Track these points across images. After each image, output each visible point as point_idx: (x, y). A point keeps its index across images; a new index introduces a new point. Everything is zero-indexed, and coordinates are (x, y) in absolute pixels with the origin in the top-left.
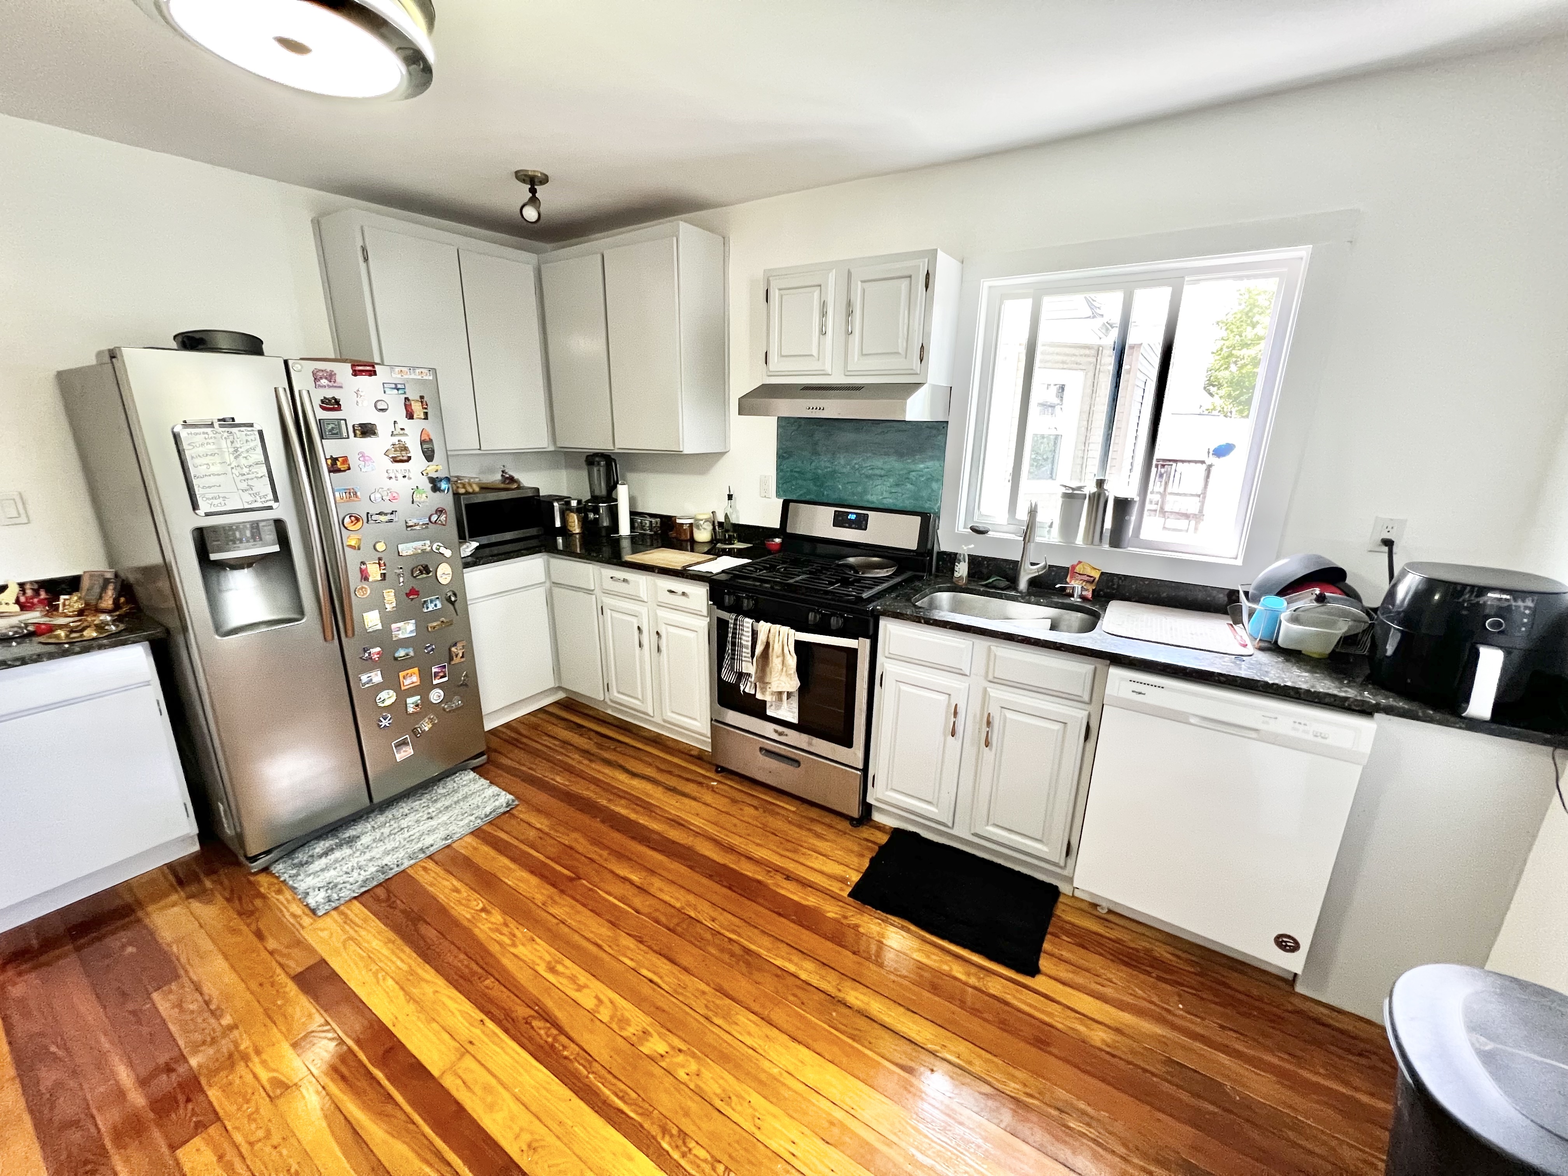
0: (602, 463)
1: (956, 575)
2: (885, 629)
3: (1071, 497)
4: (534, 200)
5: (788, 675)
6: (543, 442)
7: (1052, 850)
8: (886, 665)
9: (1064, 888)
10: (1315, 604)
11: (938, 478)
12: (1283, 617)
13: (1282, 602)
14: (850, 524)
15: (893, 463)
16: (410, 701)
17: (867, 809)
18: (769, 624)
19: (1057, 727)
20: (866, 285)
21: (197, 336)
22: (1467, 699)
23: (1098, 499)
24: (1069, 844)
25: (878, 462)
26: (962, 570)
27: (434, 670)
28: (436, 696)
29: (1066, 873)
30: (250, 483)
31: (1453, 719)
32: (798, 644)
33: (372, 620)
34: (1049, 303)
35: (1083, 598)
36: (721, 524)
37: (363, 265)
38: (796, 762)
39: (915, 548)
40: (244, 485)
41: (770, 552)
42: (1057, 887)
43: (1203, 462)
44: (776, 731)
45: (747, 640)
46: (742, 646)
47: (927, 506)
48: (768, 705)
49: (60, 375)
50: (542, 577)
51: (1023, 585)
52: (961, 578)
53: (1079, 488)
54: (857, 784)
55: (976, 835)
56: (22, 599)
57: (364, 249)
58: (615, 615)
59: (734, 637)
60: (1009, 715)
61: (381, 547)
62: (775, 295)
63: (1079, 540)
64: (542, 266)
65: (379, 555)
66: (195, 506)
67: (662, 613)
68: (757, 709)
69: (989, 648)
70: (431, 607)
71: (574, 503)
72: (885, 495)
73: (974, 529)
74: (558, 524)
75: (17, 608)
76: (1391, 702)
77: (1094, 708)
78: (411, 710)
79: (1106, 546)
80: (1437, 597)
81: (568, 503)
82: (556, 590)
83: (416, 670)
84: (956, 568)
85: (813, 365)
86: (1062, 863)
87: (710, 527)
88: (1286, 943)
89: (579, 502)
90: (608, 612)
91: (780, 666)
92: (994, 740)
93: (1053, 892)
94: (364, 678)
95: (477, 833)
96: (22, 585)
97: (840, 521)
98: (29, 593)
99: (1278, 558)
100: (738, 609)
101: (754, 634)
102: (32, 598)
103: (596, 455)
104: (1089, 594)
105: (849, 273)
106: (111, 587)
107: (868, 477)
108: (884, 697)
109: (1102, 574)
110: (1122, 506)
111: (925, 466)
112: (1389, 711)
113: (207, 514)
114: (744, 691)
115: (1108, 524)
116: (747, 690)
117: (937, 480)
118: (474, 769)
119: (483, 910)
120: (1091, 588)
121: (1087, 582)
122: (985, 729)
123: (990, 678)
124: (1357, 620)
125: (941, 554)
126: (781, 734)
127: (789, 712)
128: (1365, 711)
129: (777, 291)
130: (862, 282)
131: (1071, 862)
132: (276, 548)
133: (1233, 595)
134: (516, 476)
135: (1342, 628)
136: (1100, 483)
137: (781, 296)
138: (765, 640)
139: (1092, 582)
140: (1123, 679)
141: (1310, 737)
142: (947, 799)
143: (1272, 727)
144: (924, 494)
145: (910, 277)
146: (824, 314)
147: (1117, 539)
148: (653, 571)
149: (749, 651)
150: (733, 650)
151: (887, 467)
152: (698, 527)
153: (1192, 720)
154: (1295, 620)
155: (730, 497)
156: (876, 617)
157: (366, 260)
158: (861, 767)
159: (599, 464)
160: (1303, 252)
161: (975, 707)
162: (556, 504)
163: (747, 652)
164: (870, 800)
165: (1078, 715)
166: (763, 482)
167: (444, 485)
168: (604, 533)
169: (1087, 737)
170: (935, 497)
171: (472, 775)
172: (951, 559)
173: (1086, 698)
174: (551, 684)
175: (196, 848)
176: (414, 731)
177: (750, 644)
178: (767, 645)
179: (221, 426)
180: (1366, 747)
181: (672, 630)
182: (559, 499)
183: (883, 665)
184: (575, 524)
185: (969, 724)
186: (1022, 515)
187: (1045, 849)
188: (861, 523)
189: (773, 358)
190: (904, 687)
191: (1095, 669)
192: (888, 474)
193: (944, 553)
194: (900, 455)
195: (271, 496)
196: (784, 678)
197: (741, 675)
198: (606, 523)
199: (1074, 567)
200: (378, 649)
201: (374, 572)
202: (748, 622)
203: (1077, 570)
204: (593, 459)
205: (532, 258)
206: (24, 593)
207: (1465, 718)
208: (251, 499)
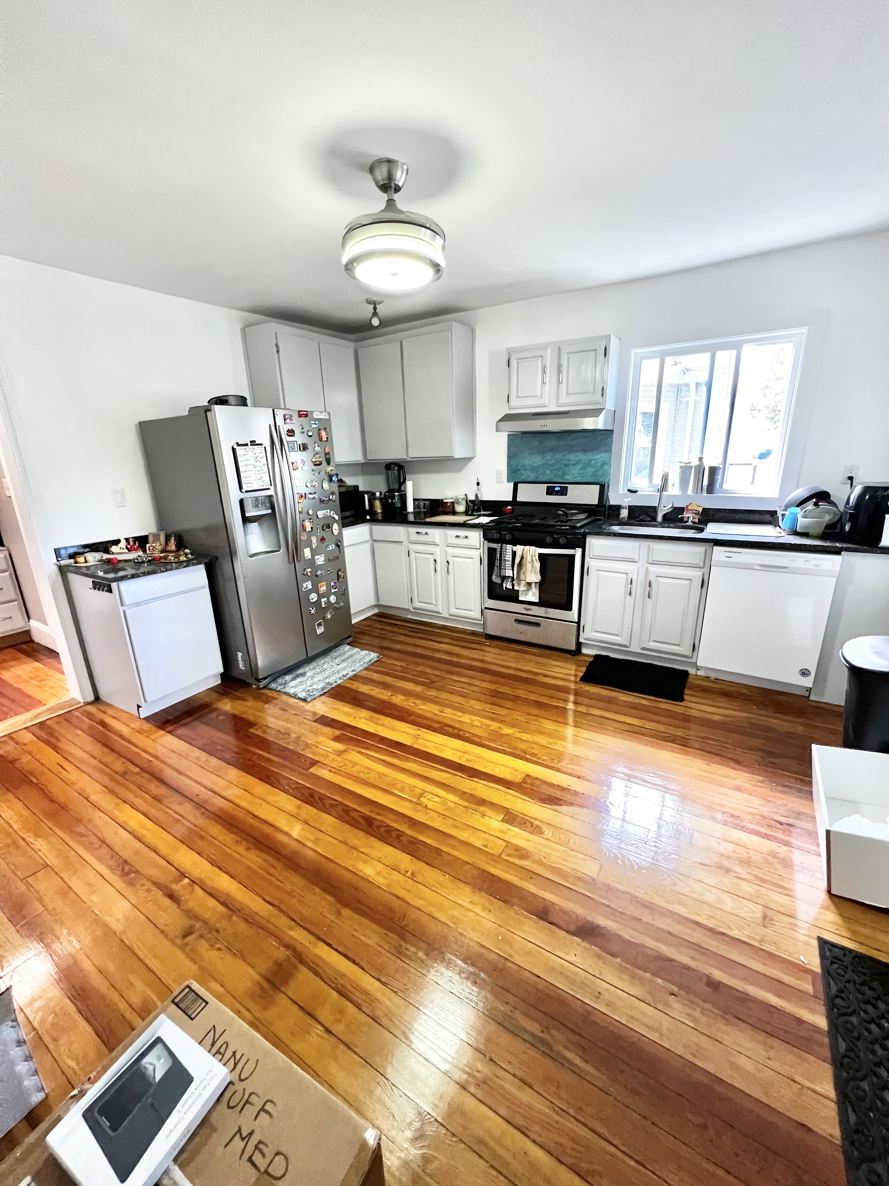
0: (397, 468)
1: (621, 516)
2: (590, 543)
3: (685, 470)
4: (375, 314)
5: (535, 573)
6: (359, 458)
7: (685, 649)
8: (591, 562)
9: (692, 671)
10: (814, 507)
11: (606, 463)
12: (799, 516)
13: (799, 509)
14: (557, 493)
15: (581, 456)
16: (323, 600)
17: (579, 645)
18: (522, 547)
19: (687, 582)
20: (570, 355)
21: (224, 398)
22: (880, 540)
23: (700, 469)
24: (694, 645)
25: (572, 456)
26: (624, 513)
27: (332, 584)
28: (333, 599)
29: (693, 660)
30: (262, 475)
31: (875, 549)
32: (541, 556)
33: (307, 553)
34: (669, 360)
35: (694, 523)
36: (471, 501)
37: (276, 354)
38: (538, 625)
39: (596, 503)
40: (259, 477)
41: (506, 514)
42: (687, 671)
43: (750, 464)
44: (525, 609)
45: (509, 557)
46: (505, 560)
47: (601, 480)
48: (520, 594)
49: (141, 423)
50: (368, 537)
51: (660, 518)
52: (623, 518)
53: (689, 463)
54: (575, 630)
55: (643, 649)
56: (129, 546)
57: (277, 346)
58: (417, 555)
59: (501, 556)
60: (660, 579)
61: (311, 512)
62: (514, 363)
63: (690, 492)
64: (359, 350)
65: (310, 517)
66: (241, 488)
67: (450, 550)
68: (512, 596)
69: (649, 546)
70: (331, 548)
71: (378, 494)
72: (577, 475)
73: (629, 490)
74: (367, 507)
75: (127, 551)
76: (849, 545)
77: (706, 570)
78: (323, 606)
79: (705, 494)
80: (867, 497)
81: (374, 494)
82: (376, 545)
83: (324, 583)
84: (621, 512)
85: (538, 402)
86: (690, 655)
87: (464, 503)
88: (805, 673)
89: (381, 493)
90: (413, 555)
91: (530, 568)
92: (653, 594)
93: (686, 674)
94: (304, 585)
95: (366, 669)
96: (127, 540)
97: (550, 491)
98: (131, 543)
99: (797, 488)
100: (503, 541)
101: (514, 553)
102: (133, 546)
103: (391, 463)
104: (697, 521)
105: (559, 349)
106: (173, 538)
107: (565, 466)
108: (591, 581)
109: (703, 509)
110: (713, 471)
111: (599, 457)
112: (847, 550)
113: (247, 492)
114: (506, 588)
115: (706, 482)
116: (508, 587)
117: (607, 464)
118: (348, 644)
119: (392, 695)
120: (697, 517)
121: (695, 514)
122: (648, 588)
123: (650, 561)
124: (835, 514)
125: (611, 507)
126: (528, 610)
127: (533, 596)
128: (837, 552)
129: (515, 361)
130: (567, 353)
131: (695, 654)
132: (270, 511)
133: (774, 513)
134: (344, 479)
135: (827, 518)
136: (701, 459)
137: (518, 364)
138: (521, 554)
139: (697, 514)
140: (721, 551)
141: (811, 567)
142: (627, 631)
143: (794, 565)
144: (600, 473)
145: (596, 350)
146: (544, 371)
147: (710, 489)
148: (446, 526)
149: (510, 563)
150: (500, 564)
151: (577, 459)
152: (458, 503)
153: (756, 567)
154: (805, 517)
155: (478, 484)
156: (584, 536)
157: (278, 351)
158: (576, 621)
159: (394, 470)
160: (804, 330)
161: (642, 578)
162: (366, 496)
163: (509, 564)
164: (581, 640)
165: (697, 575)
166: (498, 473)
167: (334, 478)
168: (398, 511)
169: (702, 586)
170: (607, 474)
171: (348, 647)
172: (617, 509)
173: (702, 565)
174: (373, 603)
175: (219, 682)
176: (324, 619)
177: (511, 559)
178: (522, 558)
179: (251, 445)
180: (837, 568)
181: (456, 559)
182: (367, 492)
183: (589, 563)
184: (378, 507)
185: (639, 589)
186: (658, 481)
187: (681, 649)
188: (563, 492)
189: (513, 398)
190: (601, 573)
191: (706, 550)
192: (578, 462)
193: (612, 506)
194: (585, 451)
195: (269, 483)
196: (533, 575)
197: (504, 578)
198: (399, 505)
199: (687, 506)
200: (309, 570)
201: (308, 526)
202: (509, 548)
203: (689, 508)
204: (389, 466)
205: (352, 344)
206: (129, 544)
207: (880, 548)
208: (262, 484)
